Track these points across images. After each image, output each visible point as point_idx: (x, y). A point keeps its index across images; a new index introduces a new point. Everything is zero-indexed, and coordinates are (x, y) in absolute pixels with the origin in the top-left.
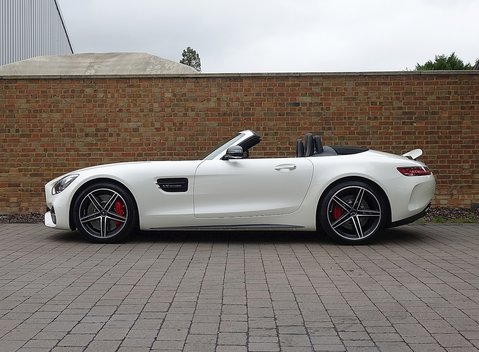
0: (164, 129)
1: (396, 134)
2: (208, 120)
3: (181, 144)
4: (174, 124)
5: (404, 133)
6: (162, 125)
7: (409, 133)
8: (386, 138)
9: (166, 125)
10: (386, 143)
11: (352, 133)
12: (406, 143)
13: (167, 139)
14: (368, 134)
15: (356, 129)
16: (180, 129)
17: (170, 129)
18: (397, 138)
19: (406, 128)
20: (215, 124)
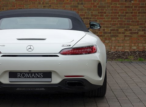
1: (121, 7)
5: (126, 7)
7: (129, 7)
8: (115, 10)
10: (115, 13)
11: (95, 6)
12: (127, 13)
14: (105, 7)
15: (98, 4)
18: (121, 10)
19: (127, 4)
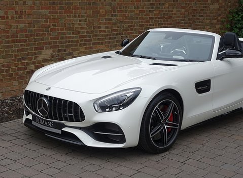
0: (8, 18)
2: (42, 8)
3: (22, 31)
4: (16, 13)
6: (6, 13)
9: (10, 12)
13: (10, 27)
16: (20, 17)
17: (13, 17)
20: (47, 12)
